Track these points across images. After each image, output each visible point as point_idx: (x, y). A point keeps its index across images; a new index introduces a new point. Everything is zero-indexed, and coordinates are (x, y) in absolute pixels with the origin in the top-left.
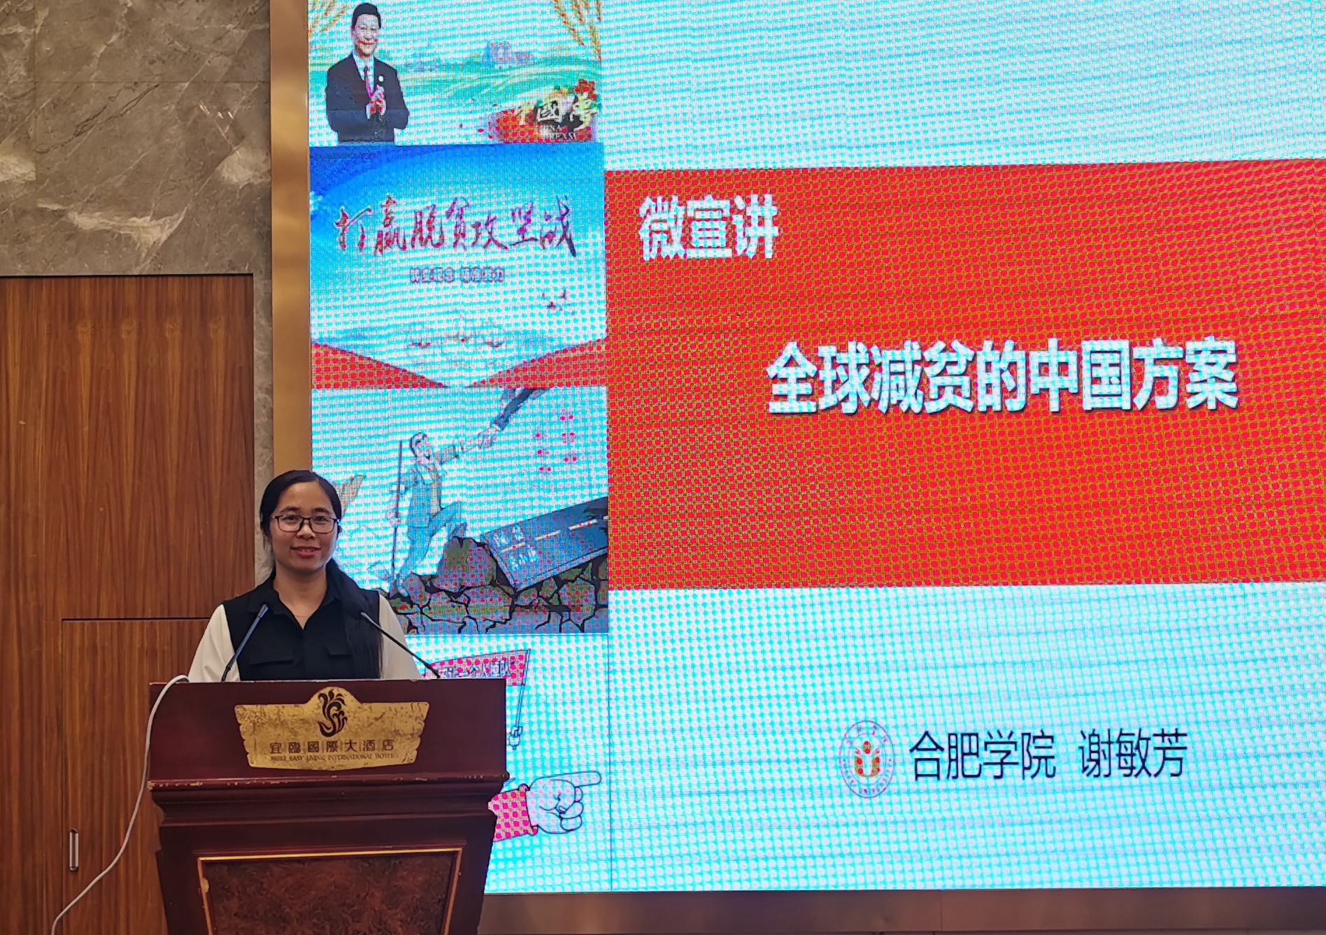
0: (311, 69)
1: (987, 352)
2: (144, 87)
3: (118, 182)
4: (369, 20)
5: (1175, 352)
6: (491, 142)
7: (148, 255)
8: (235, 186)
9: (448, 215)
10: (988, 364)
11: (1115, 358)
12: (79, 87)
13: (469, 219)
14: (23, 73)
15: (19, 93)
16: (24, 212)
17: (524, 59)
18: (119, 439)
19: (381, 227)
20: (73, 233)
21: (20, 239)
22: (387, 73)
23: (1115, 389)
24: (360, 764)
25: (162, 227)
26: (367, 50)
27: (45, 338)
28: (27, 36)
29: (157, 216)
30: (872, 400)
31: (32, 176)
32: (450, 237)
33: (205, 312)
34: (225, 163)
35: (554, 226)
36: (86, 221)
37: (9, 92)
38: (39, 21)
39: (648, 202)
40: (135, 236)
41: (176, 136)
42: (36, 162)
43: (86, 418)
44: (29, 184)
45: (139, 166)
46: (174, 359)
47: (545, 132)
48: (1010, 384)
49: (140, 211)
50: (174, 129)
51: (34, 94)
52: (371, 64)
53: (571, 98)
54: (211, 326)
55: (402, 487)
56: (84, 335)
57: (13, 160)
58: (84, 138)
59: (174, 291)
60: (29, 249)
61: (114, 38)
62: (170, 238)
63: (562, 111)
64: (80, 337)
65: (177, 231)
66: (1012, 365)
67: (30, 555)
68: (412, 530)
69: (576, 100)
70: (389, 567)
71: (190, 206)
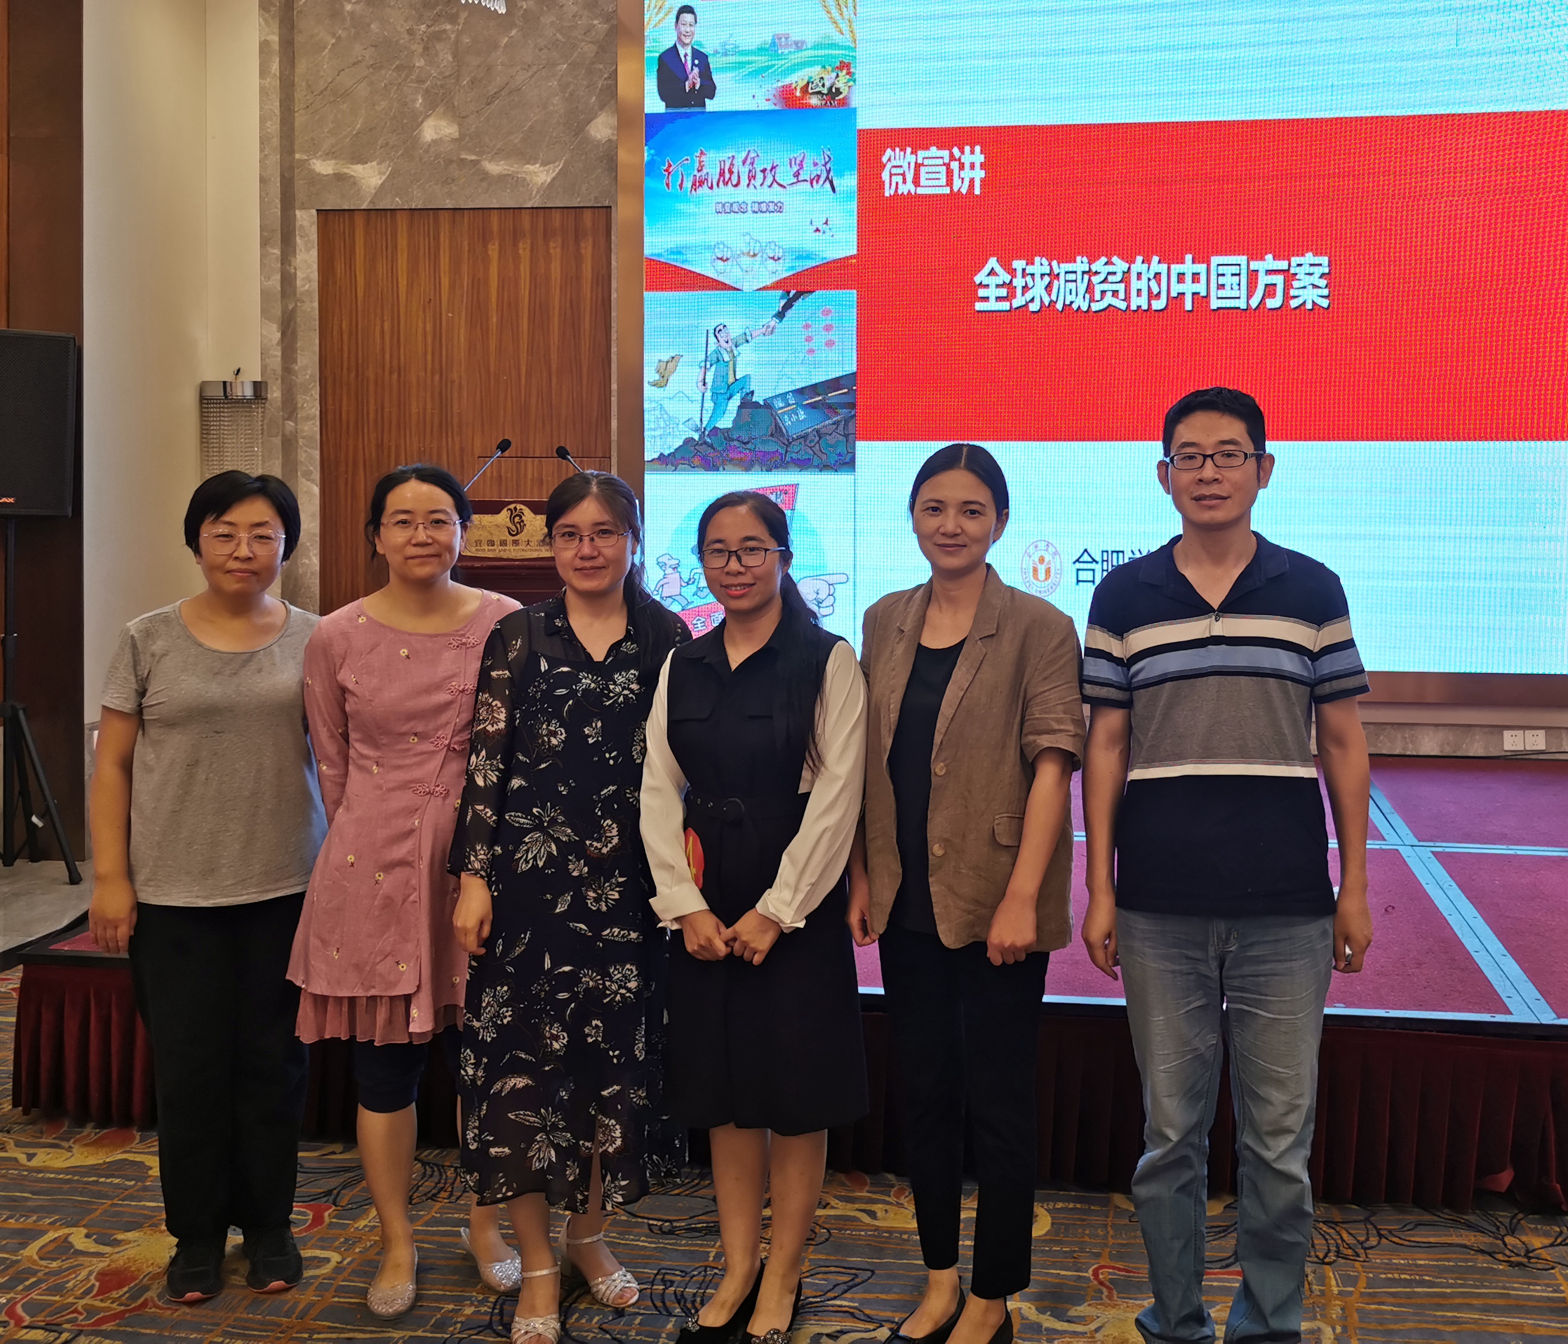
0: (646, 55)
1: (1138, 266)
2: (535, 68)
3: (516, 138)
4: (688, 17)
5: (1283, 265)
6: (777, 108)
7: (538, 192)
8: (599, 141)
9: (744, 162)
10: (1139, 275)
11: (1235, 269)
12: (489, 69)
13: (759, 167)
14: (450, 59)
15: (447, 74)
16: (451, 162)
17: (799, 45)
18: (518, 327)
19: (696, 172)
20: (485, 176)
21: (448, 181)
22: (700, 57)
23: (1236, 294)
24: (535, 555)
25: (548, 171)
26: (687, 41)
27: (466, 253)
28: (453, 32)
29: (544, 164)
30: (1051, 301)
31: (456, 135)
32: (744, 181)
33: (578, 235)
34: (592, 124)
35: (820, 170)
36: (494, 168)
37: (441, 73)
38: (461, 21)
39: (889, 152)
40: (528, 178)
41: (557, 103)
42: (460, 125)
43: (494, 313)
44: (454, 140)
45: (531, 127)
46: (556, 269)
47: (814, 101)
48: (1155, 290)
49: (532, 160)
50: (556, 100)
51: (458, 76)
52: (689, 51)
53: (834, 75)
54: (583, 245)
55: (708, 364)
56: (493, 250)
57: (443, 123)
58: (493, 106)
59: (557, 218)
60: (455, 188)
61: (513, 32)
62: (554, 179)
63: (828, 84)
64: (490, 253)
65: (559, 173)
66: (1157, 276)
67: (456, 410)
68: (715, 395)
69: (838, 76)
70: (698, 423)
71: (567, 156)
